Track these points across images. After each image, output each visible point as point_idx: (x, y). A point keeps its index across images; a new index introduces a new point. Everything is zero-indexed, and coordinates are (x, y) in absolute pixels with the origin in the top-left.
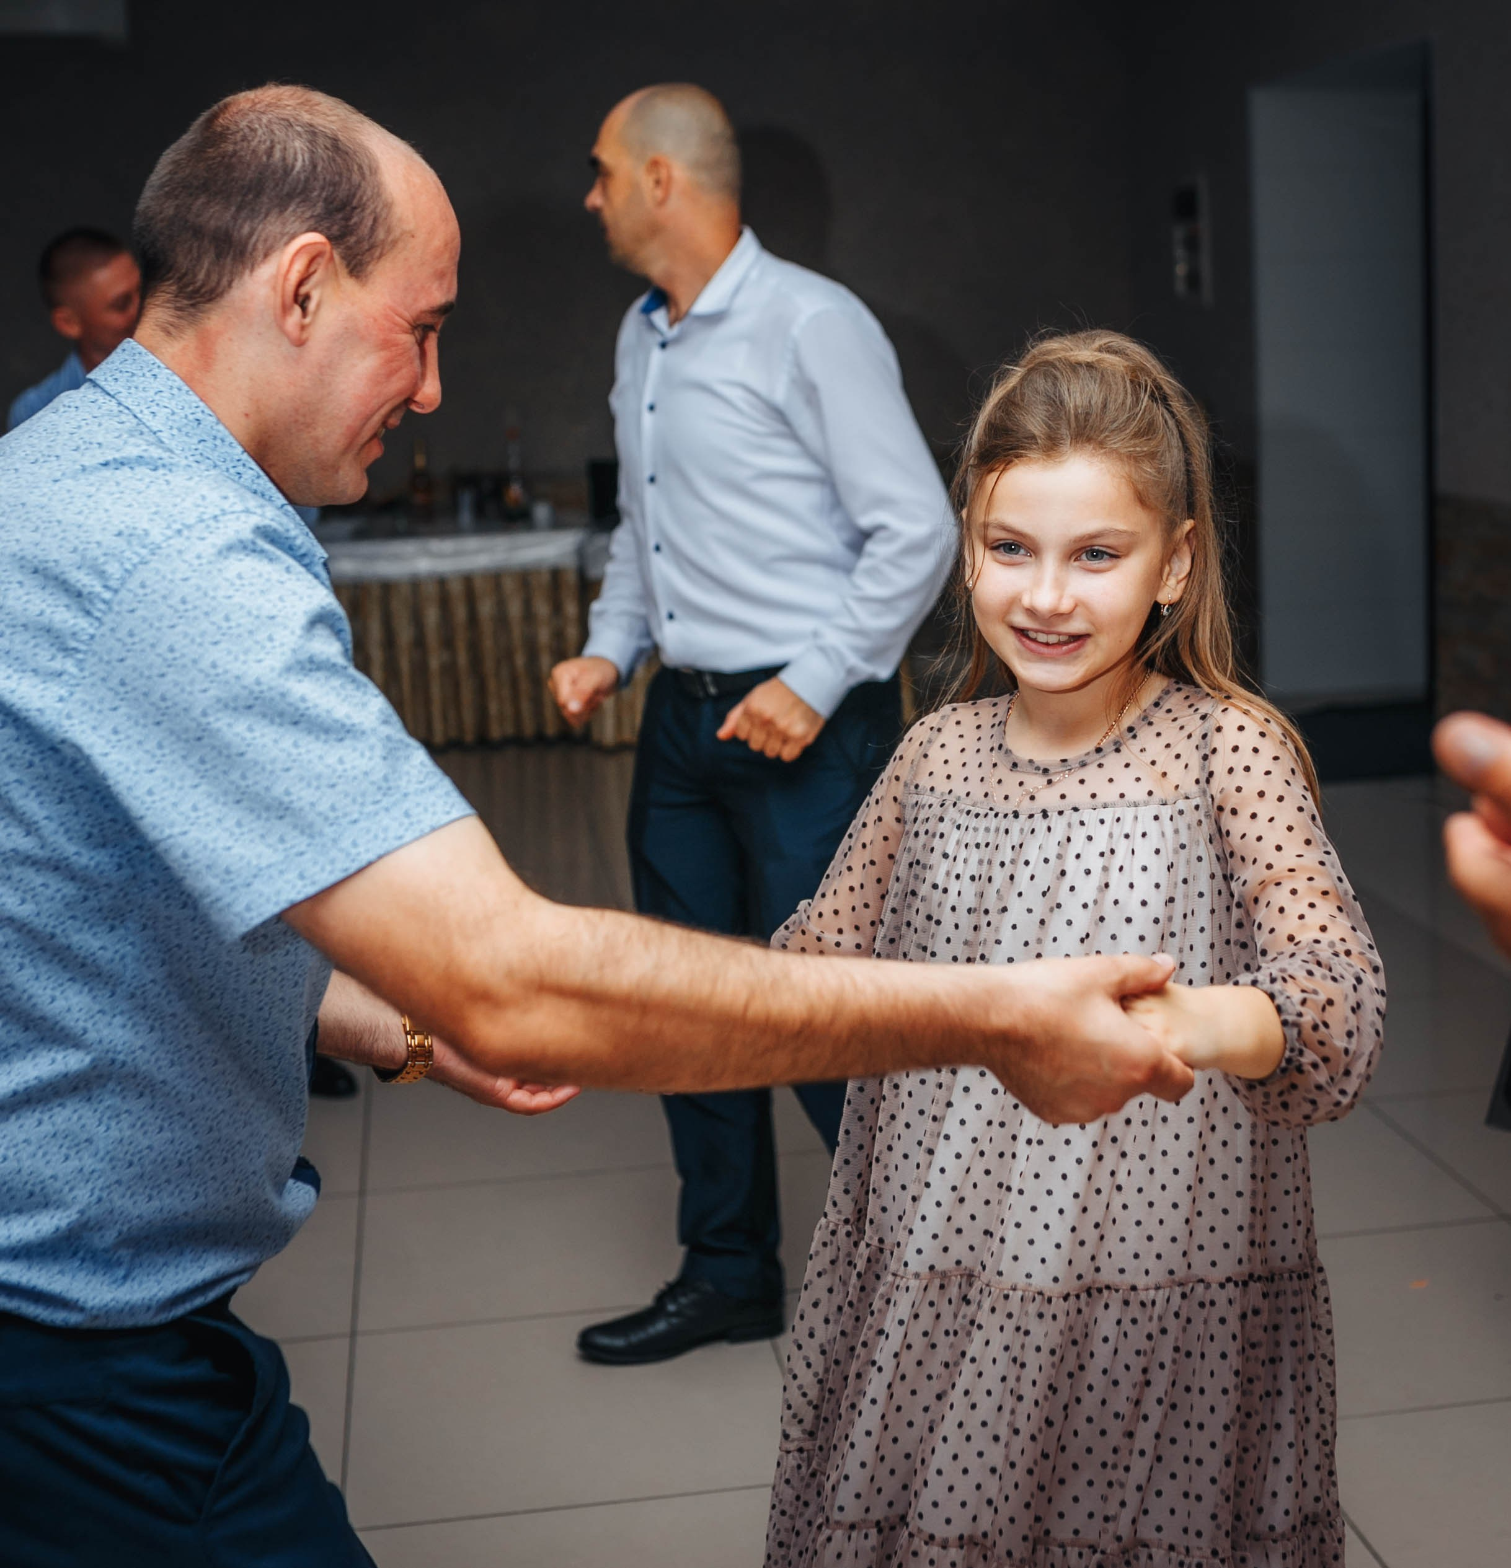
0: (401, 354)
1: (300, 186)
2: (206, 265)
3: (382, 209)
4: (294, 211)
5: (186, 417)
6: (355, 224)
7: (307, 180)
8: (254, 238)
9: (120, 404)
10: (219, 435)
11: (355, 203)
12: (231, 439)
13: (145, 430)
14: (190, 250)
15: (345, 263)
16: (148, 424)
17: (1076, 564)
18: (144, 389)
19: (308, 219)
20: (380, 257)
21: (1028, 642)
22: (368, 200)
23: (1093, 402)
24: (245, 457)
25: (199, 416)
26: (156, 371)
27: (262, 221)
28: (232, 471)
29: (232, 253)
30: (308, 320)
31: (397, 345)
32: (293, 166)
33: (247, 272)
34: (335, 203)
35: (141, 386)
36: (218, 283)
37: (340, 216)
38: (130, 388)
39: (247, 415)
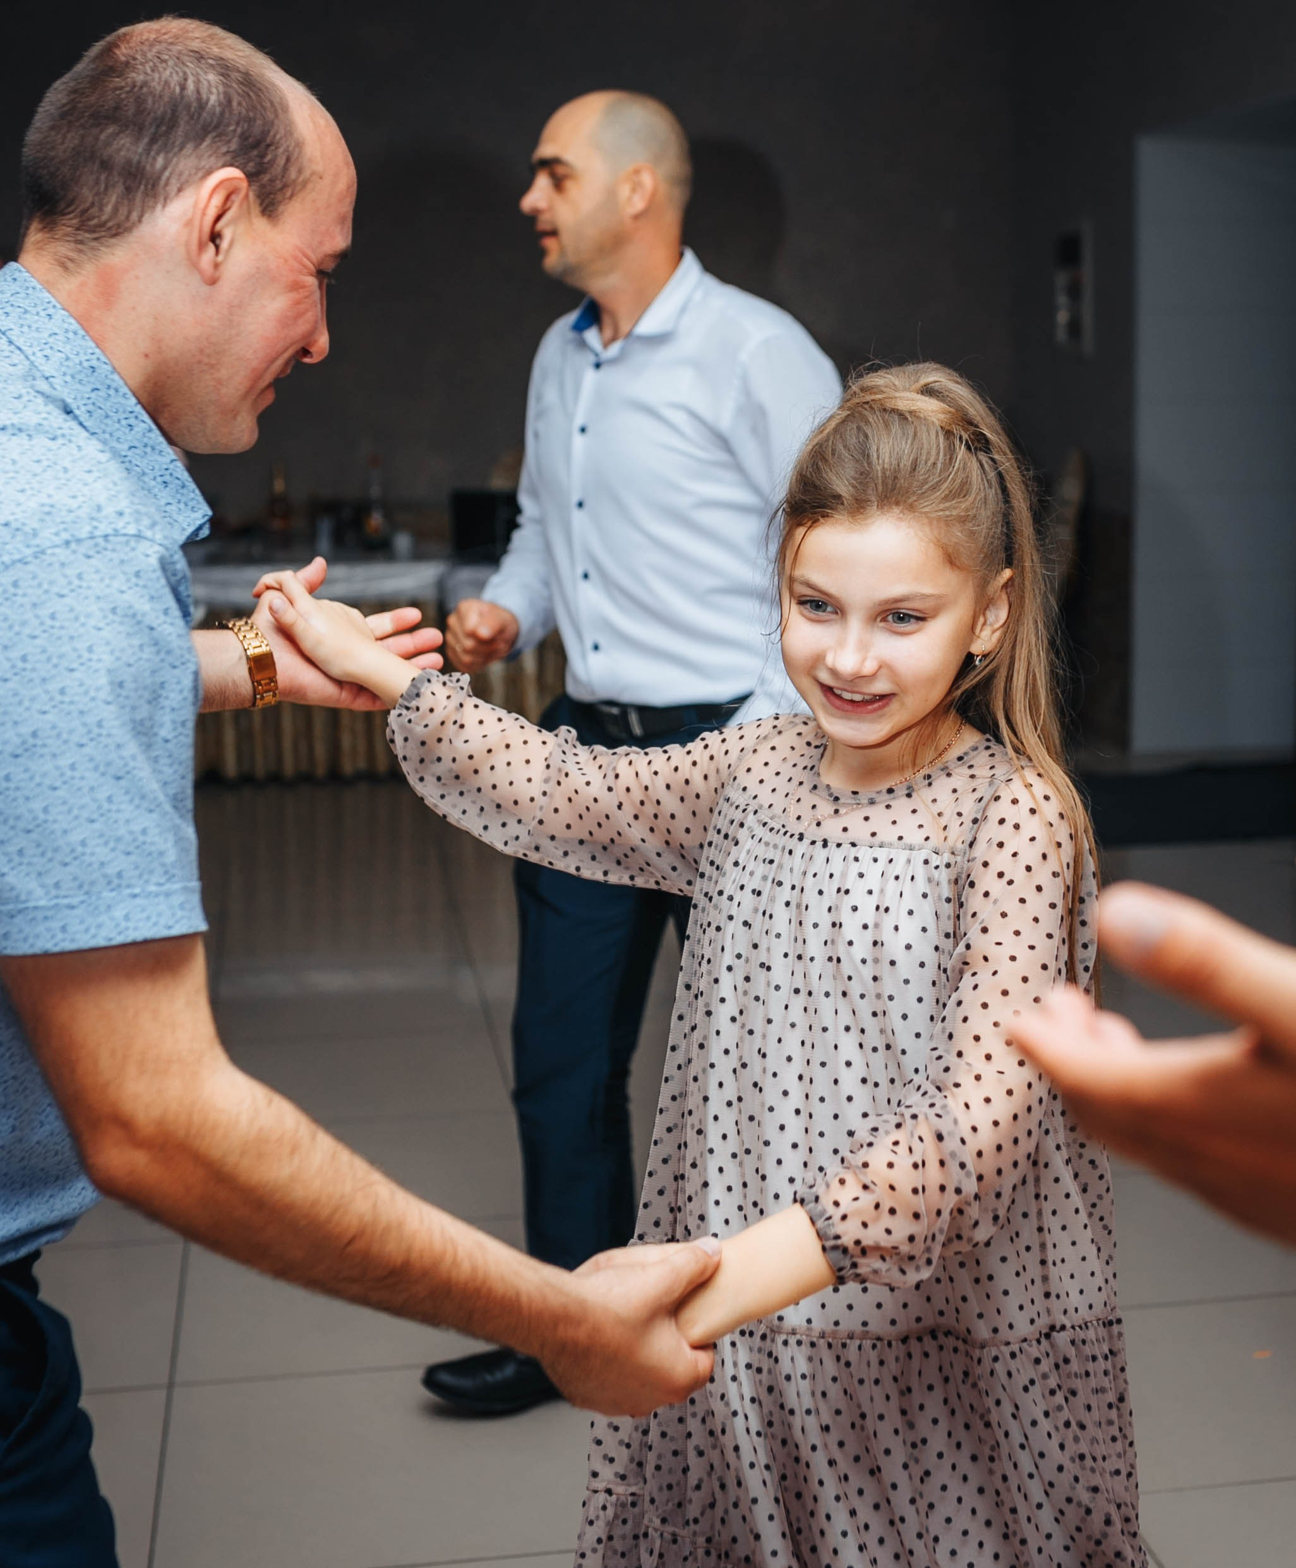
0: (306, 297)
1: (215, 120)
2: (113, 199)
3: (294, 149)
4: (209, 146)
5: (81, 363)
6: (269, 162)
7: (222, 114)
8: (167, 174)
9: (11, 342)
10: (114, 385)
11: (268, 140)
12: (125, 390)
13: (38, 375)
14: (97, 182)
15: (258, 201)
16: (41, 368)
17: (882, 624)
18: (37, 330)
19: (225, 154)
20: (292, 196)
21: (832, 698)
22: (281, 138)
23: (902, 465)
24: (139, 408)
25: (94, 363)
26: (51, 311)
27: (175, 154)
28: (124, 422)
29: (142, 187)
30: (220, 258)
31: (303, 287)
32: (208, 100)
33: (159, 207)
34: (251, 140)
35: (34, 326)
36: (128, 218)
37: (255, 153)
38: (22, 326)
39: (146, 356)
